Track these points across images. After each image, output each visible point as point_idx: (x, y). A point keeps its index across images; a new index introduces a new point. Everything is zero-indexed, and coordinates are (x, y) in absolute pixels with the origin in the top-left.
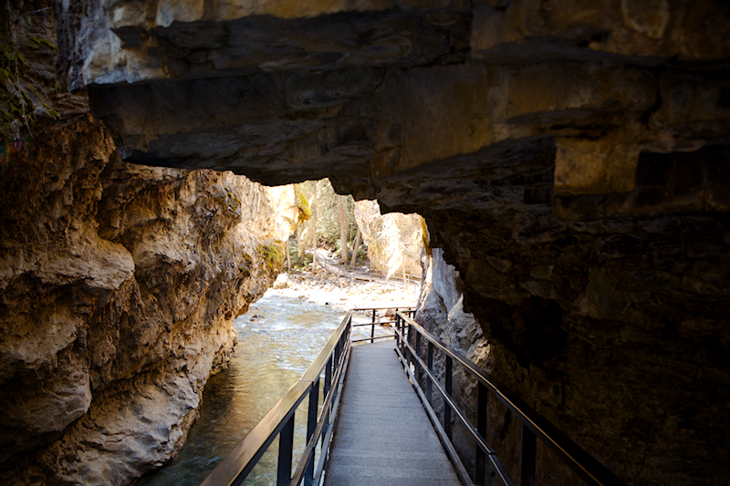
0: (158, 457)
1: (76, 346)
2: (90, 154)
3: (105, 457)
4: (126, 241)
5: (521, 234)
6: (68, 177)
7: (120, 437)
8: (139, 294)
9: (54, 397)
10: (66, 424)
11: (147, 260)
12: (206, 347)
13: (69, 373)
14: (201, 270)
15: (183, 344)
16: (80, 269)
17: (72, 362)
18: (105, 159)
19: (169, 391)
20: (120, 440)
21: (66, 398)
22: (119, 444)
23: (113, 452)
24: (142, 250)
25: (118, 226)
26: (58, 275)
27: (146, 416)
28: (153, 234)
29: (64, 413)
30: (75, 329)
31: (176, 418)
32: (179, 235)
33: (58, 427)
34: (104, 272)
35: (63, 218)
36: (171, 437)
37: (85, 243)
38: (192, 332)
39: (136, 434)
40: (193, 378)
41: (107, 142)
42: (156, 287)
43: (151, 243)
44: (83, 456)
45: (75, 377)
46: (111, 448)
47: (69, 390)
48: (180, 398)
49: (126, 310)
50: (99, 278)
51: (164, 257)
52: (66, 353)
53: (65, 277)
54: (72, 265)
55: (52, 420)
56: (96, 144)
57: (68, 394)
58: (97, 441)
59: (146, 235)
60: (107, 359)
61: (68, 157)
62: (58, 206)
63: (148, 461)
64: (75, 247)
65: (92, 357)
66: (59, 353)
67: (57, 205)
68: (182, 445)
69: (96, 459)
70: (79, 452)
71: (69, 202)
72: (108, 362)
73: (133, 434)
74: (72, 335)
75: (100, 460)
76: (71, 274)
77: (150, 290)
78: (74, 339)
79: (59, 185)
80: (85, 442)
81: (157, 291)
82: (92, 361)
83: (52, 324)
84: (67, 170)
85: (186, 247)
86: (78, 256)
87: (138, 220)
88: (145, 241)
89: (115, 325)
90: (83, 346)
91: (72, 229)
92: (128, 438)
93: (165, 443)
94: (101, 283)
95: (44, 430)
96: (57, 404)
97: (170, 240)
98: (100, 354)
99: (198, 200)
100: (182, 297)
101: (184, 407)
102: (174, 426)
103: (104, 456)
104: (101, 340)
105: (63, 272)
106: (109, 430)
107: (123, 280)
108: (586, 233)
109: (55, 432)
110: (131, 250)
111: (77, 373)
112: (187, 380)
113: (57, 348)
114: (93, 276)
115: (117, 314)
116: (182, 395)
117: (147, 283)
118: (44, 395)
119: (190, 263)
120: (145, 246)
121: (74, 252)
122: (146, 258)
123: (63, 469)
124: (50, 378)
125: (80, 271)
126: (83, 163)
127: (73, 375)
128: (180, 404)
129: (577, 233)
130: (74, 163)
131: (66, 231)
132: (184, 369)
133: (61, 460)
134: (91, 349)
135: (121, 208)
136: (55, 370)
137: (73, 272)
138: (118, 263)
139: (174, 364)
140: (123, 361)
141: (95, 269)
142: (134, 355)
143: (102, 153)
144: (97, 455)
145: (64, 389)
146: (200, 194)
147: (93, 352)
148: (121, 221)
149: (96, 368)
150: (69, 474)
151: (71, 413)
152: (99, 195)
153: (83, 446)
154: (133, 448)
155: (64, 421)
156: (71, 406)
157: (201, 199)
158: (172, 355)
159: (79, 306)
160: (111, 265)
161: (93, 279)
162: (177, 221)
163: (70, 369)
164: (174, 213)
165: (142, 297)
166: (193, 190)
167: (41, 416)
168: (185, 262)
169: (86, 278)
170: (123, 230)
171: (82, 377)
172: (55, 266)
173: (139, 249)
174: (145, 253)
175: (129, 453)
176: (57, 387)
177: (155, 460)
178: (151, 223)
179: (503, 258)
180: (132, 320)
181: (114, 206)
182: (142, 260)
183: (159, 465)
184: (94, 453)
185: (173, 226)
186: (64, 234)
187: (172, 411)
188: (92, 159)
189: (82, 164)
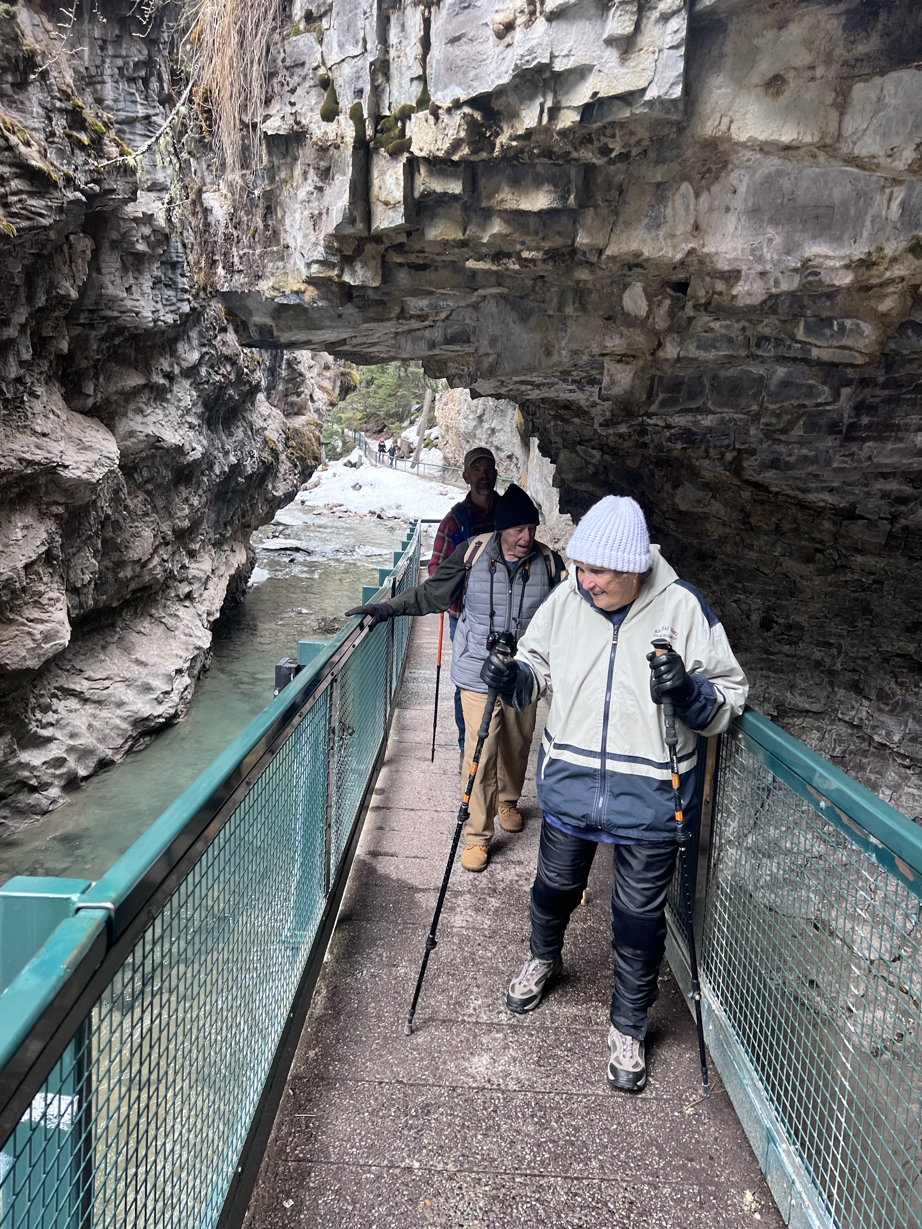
0: (160, 710)
1: (48, 558)
2: (53, 286)
3: (89, 709)
4: (104, 415)
5: (601, 425)
6: (23, 320)
7: (107, 683)
8: (125, 490)
9: (24, 625)
10: (43, 659)
11: (133, 443)
12: (217, 568)
13: (41, 594)
14: (207, 461)
15: (186, 561)
16: (49, 452)
17: (45, 579)
18: (74, 294)
19: (169, 625)
20: (107, 688)
21: (40, 627)
22: (105, 692)
23: (99, 702)
24: (127, 429)
25: (92, 393)
26: (21, 460)
27: (139, 656)
28: (141, 405)
29: (39, 646)
30: (45, 535)
31: (181, 661)
32: (178, 408)
33: (33, 663)
34: (81, 458)
35: (19, 380)
36: (175, 686)
37: (51, 416)
38: (198, 546)
39: (127, 680)
40: (202, 609)
41: (74, 268)
42: (147, 482)
43: (139, 418)
44: (60, 705)
45: (50, 599)
46: (96, 698)
47: (44, 616)
48: (186, 635)
49: (109, 512)
50: (75, 466)
51: (159, 439)
52: (36, 567)
53: (30, 463)
54: (38, 447)
55: (24, 653)
56: (60, 270)
57: (42, 621)
58: (78, 688)
59: (132, 406)
60: (87, 577)
61: (22, 289)
62: (12, 361)
63: (146, 715)
64: (39, 421)
65: (68, 574)
66: (27, 567)
67: (11, 359)
68: (189, 697)
69: (76, 710)
70: (54, 700)
71: (27, 355)
72: (90, 582)
73: (125, 680)
74: (43, 544)
75: (83, 712)
76: (37, 458)
77: (139, 486)
78: (44, 548)
79: (12, 332)
80: (61, 689)
81: (150, 487)
82: (68, 580)
83: (16, 527)
84: (22, 310)
85: (187, 426)
86: (44, 435)
87: (119, 385)
88: (130, 414)
89: (96, 533)
90: (56, 558)
91: (33, 394)
92: (117, 685)
93: (167, 693)
94: (78, 473)
95: (13, 667)
96: (29, 633)
97: (166, 416)
98: (79, 572)
99: (202, 357)
100: (184, 496)
101: (191, 647)
102: (179, 671)
103: (87, 707)
104: (78, 551)
105: (27, 456)
106: (92, 674)
107: (106, 470)
108: (657, 425)
109: (28, 670)
110: (111, 427)
111: (51, 595)
112: (194, 611)
113: (25, 561)
114: (67, 463)
115: (99, 517)
116: (186, 631)
117: (136, 476)
118: (11, 622)
119: (193, 449)
120: (131, 423)
121: (38, 429)
122: (133, 440)
123: (37, 721)
124: (17, 599)
125: (49, 456)
126: (43, 298)
127: (46, 596)
128: (186, 643)
129: (649, 425)
130: (30, 299)
131: (25, 398)
132: (189, 596)
133: (33, 709)
134: (67, 563)
135: (95, 366)
136: (24, 590)
137: (39, 456)
138: (98, 446)
139: (176, 589)
140: (107, 582)
141: (69, 453)
142: (121, 575)
143: (68, 284)
144: (78, 707)
145: (36, 614)
146: (204, 350)
147: (69, 568)
148: (96, 386)
149: (73, 590)
150: (44, 727)
151: (48, 646)
152: (64, 346)
153: (59, 693)
154: (124, 698)
155: (39, 656)
156: (47, 637)
157: (207, 357)
158: (174, 577)
159: (49, 504)
160: (89, 448)
161: (66, 467)
162: (175, 388)
163: (42, 588)
164: (170, 377)
165: (129, 494)
166: (195, 343)
167: (9, 649)
168: (187, 447)
169: (58, 465)
170: (99, 399)
171: (58, 600)
172: (15, 446)
173: (124, 426)
174: (132, 434)
175: (120, 704)
176: (27, 612)
177: (156, 714)
178: (137, 391)
179: (593, 448)
180: (117, 526)
181: (84, 364)
182: (128, 443)
183: (161, 720)
184: (73, 703)
185: (169, 396)
186: (23, 402)
187: (175, 652)
188: (54, 293)
189: (41, 301)
